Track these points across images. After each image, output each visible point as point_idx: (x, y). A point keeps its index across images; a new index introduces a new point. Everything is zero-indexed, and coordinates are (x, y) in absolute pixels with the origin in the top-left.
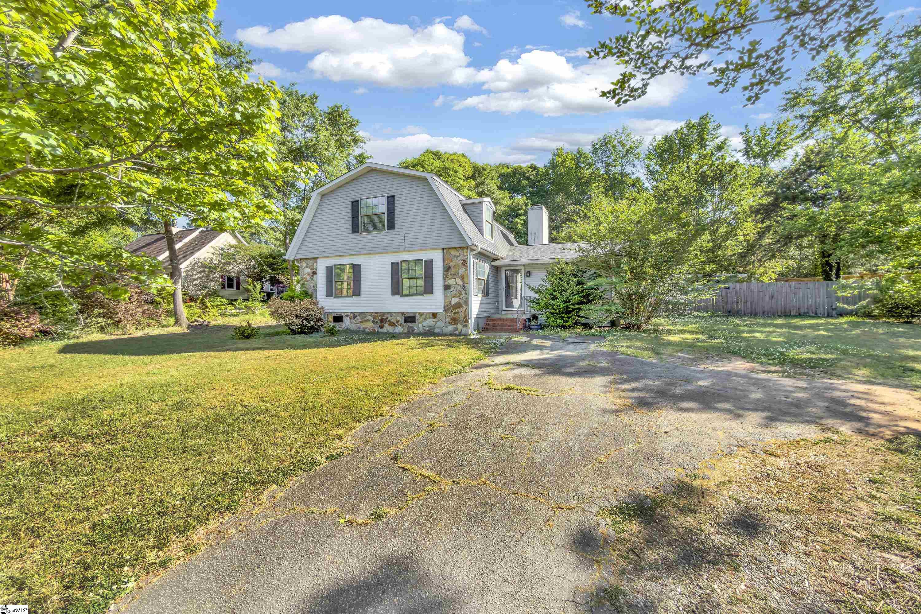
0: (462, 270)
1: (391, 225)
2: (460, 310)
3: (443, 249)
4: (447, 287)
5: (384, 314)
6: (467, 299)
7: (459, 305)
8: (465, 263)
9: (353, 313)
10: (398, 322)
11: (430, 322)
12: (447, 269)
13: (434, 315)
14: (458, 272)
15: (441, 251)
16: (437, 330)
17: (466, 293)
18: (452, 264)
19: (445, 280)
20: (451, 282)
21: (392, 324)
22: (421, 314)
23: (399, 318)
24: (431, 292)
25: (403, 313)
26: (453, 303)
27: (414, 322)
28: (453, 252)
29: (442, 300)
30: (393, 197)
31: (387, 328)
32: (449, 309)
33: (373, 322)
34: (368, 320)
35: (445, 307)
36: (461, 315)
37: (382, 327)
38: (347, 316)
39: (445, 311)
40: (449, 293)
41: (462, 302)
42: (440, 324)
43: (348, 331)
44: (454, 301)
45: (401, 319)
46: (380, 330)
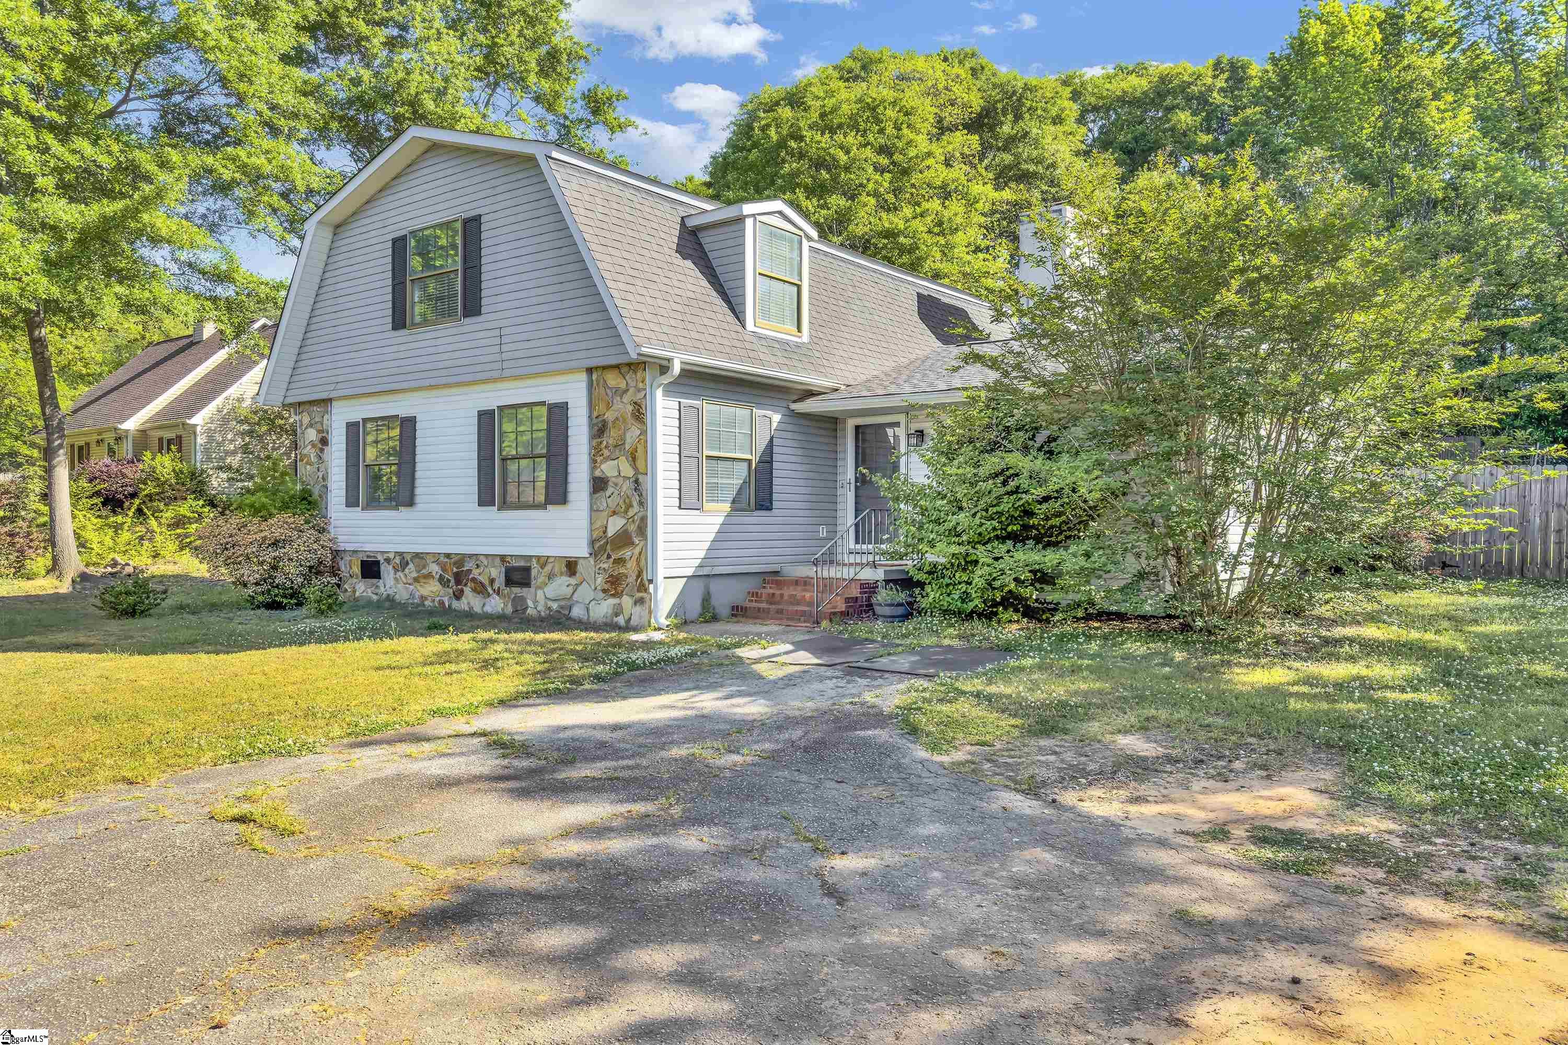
0: (633, 433)
1: (472, 307)
2: (626, 553)
3: (590, 371)
4: (599, 484)
5: (461, 559)
6: (644, 519)
7: (624, 539)
8: (639, 414)
9: (401, 554)
10: (492, 581)
11: (561, 586)
12: (599, 429)
13: (571, 566)
14: (623, 439)
15: (584, 376)
16: (577, 612)
17: (641, 504)
18: (610, 416)
19: (593, 463)
20: (607, 469)
21: (481, 589)
22: (543, 561)
23: (494, 573)
24: (562, 499)
25: (503, 558)
26: (611, 532)
27: (527, 584)
28: (613, 379)
29: (584, 523)
30: (477, 219)
31: (471, 601)
32: (603, 548)
33: (441, 579)
34: (429, 576)
35: (592, 542)
36: (630, 568)
37: (458, 596)
38: (388, 561)
39: (595, 554)
40: (605, 501)
41: (632, 528)
42: (585, 593)
43: (390, 603)
44: (615, 525)
45: (497, 573)
46: (456, 604)
